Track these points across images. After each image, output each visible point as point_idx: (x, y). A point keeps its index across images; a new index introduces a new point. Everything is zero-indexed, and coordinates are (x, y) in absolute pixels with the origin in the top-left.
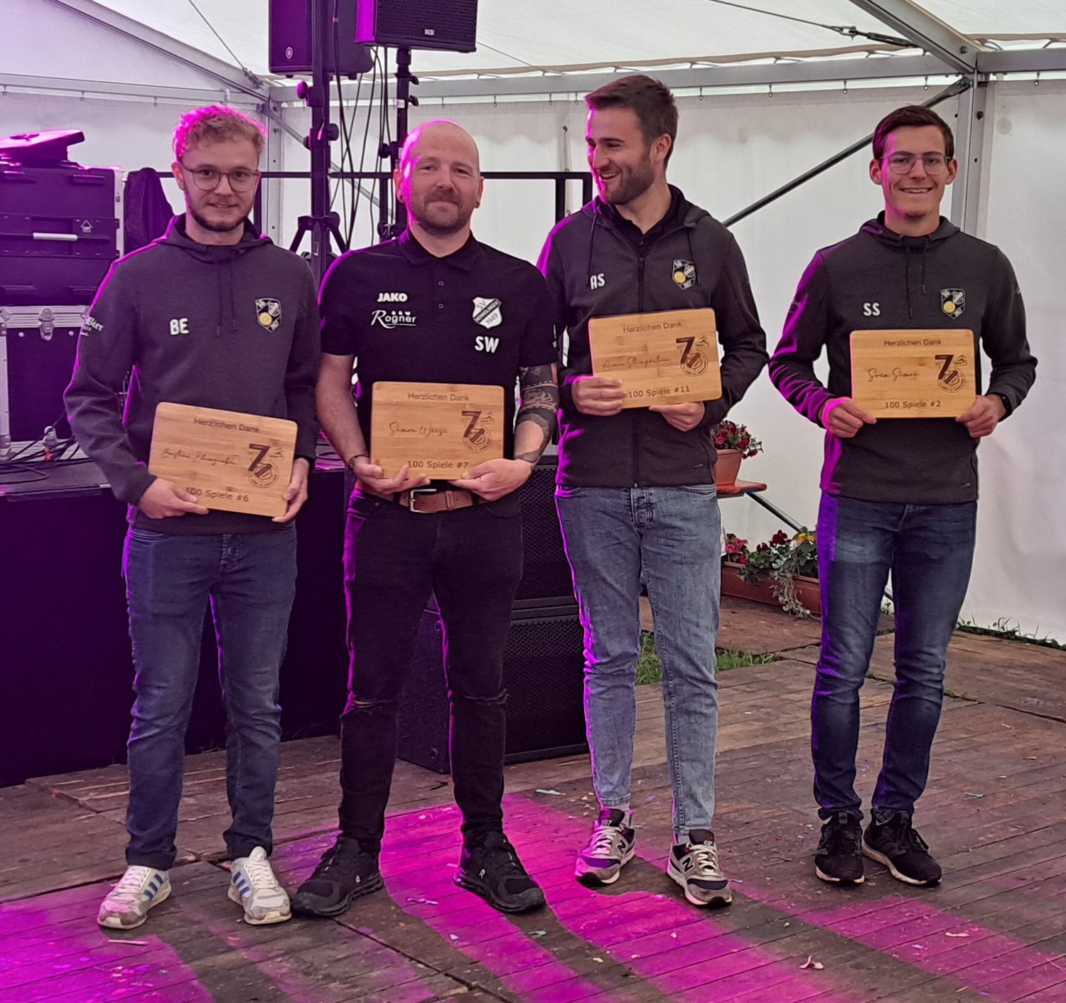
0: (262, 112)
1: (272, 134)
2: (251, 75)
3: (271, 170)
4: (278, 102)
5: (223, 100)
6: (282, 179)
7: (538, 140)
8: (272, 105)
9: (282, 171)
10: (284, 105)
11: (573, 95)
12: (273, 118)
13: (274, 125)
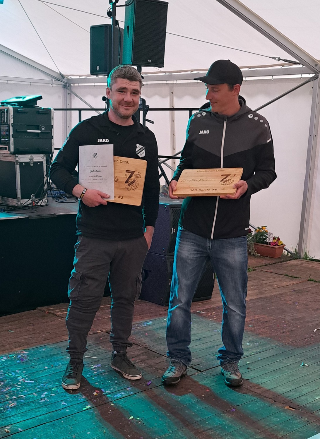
0: (65, 87)
1: (68, 95)
2: (62, 75)
3: (67, 108)
4: (69, 84)
5: (52, 83)
6: (71, 111)
7: (163, 97)
8: (68, 85)
9: (71, 108)
10: (72, 85)
11: (175, 81)
12: (68, 89)
13: (68, 92)
